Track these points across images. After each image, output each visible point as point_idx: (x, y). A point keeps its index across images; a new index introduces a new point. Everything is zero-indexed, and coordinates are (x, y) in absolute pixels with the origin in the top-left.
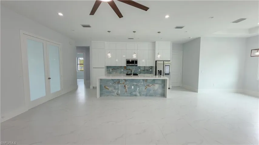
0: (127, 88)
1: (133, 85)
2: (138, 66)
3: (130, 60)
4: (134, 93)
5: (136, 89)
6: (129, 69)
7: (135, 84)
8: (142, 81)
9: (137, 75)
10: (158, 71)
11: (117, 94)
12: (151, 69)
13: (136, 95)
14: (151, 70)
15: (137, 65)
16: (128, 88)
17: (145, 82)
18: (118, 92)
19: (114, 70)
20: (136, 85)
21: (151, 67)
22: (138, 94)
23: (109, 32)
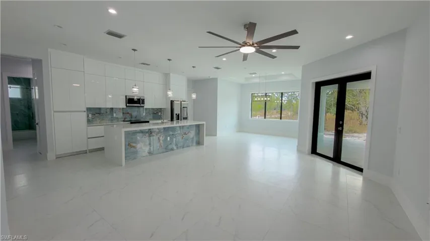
0: (161, 141)
1: (169, 136)
2: (145, 107)
3: (135, 98)
4: (170, 147)
5: (173, 141)
6: (128, 113)
7: (171, 133)
8: (178, 128)
9: (148, 122)
10: (176, 114)
11: (149, 153)
12: (160, 111)
13: (172, 149)
14: (160, 114)
15: (143, 106)
16: (163, 140)
17: (182, 129)
18: (150, 149)
19: (96, 115)
20: (173, 134)
21: (160, 109)
22: (175, 148)
23: (134, 50)
